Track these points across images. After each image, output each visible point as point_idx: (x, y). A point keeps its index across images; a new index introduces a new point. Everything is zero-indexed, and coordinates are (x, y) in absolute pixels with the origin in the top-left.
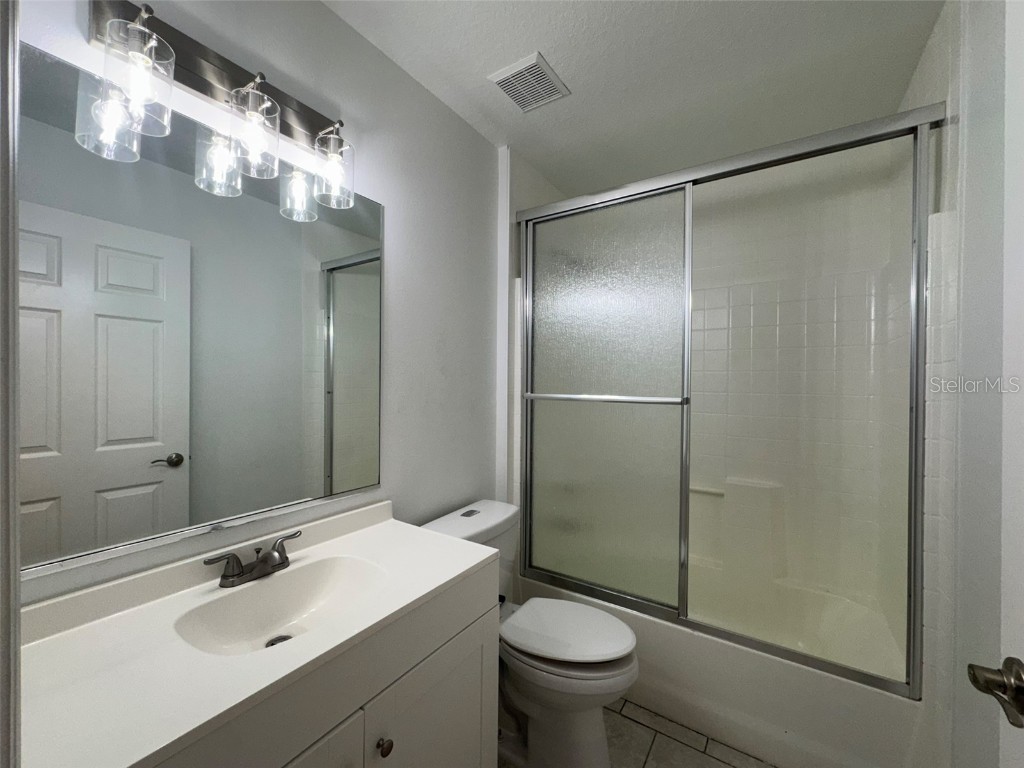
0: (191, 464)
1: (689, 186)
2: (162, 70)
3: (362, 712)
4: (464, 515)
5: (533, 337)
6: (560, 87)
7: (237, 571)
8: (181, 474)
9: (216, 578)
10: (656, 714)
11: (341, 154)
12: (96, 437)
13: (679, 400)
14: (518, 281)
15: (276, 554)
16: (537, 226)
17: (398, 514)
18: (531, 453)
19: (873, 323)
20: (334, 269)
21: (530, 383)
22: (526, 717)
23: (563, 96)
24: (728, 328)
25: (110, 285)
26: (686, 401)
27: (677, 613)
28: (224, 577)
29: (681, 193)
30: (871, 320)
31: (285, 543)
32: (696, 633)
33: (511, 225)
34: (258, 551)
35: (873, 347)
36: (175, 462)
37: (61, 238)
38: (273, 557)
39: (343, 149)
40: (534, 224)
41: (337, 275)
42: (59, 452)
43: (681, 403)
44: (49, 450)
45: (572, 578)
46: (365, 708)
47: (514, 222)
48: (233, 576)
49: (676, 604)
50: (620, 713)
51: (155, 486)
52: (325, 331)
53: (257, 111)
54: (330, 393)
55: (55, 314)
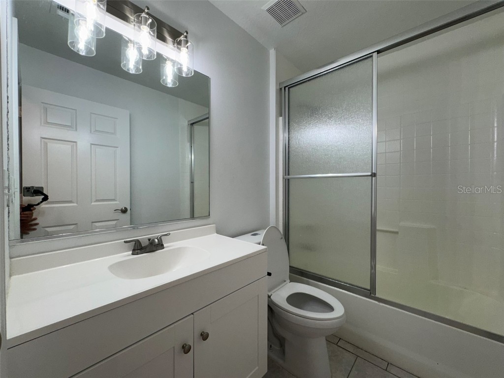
0: (131, 212)
1: (375, 55)
2: (102, 6)
3: (192, 316)
4: (252, 235)
5: (289, 147)
6: (300, 8)
7: (139, 248)
8: (127, 216)
9: (130, 251)
10: (358, 347)
11: (187, 48)
12: (91, 199)
13: (370, 174)
14: (281, 118)
15: (156, 240)
16: (291, 89)
17: (219, 232)
18: (288, 208)
19: (496, 129)
20: (193, 123)
21: (287, 171)
22: (284, 339)
23: (303, 14)
24: (400, 139)
25: (96, 131)
26: (374, 175)
27: (370, 293)
28: (134, 250)
29: (370, 59)
30: (494, 127)
31: (162, 238)
32: (381, 304)
33: (277, 90)
34: (149, 240)
35: (496, 144)
36: (124, 211)
37: (76, 110)
38: (155, 241)
39: (188, 45)
40: (289, 88)
41: (195, 126)
42: (77, 204)
43: (371, 175)
44: (73, 203)
45: (310, 272)
46: (194, 314)
47: (278, 88)
48: (138, 250)
49: (369, 288)
50: (337, 344)
51: (116, 222)
52: (190, 157)
53: (146, 25)
54: (192, 182)
55: (75, 143)
